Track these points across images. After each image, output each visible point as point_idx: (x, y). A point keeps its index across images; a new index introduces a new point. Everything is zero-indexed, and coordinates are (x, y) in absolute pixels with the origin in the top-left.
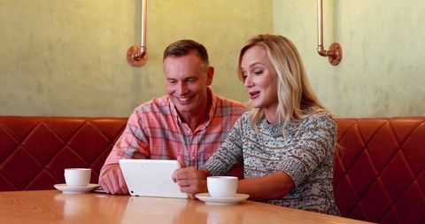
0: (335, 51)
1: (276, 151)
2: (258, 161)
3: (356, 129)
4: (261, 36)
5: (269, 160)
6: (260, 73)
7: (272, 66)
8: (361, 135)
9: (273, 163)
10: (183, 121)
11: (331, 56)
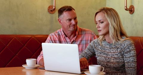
0: (131, 8)
1: (110, 54)
2: (103, 58)
3: (140, 41)
4: (104, 8)
5: (107, 57)
6: (102, 22)
7: (107, 20)
8: (142, 44)
9: (109, 59)
10: (66, 36)
11: (130, 10)
